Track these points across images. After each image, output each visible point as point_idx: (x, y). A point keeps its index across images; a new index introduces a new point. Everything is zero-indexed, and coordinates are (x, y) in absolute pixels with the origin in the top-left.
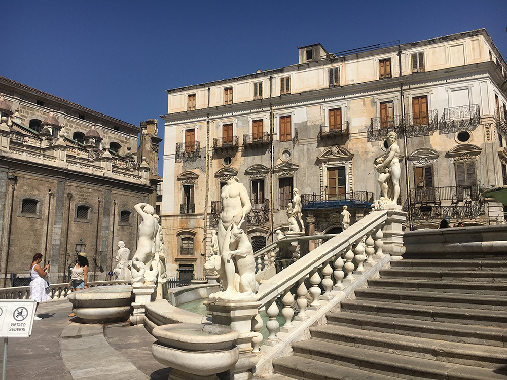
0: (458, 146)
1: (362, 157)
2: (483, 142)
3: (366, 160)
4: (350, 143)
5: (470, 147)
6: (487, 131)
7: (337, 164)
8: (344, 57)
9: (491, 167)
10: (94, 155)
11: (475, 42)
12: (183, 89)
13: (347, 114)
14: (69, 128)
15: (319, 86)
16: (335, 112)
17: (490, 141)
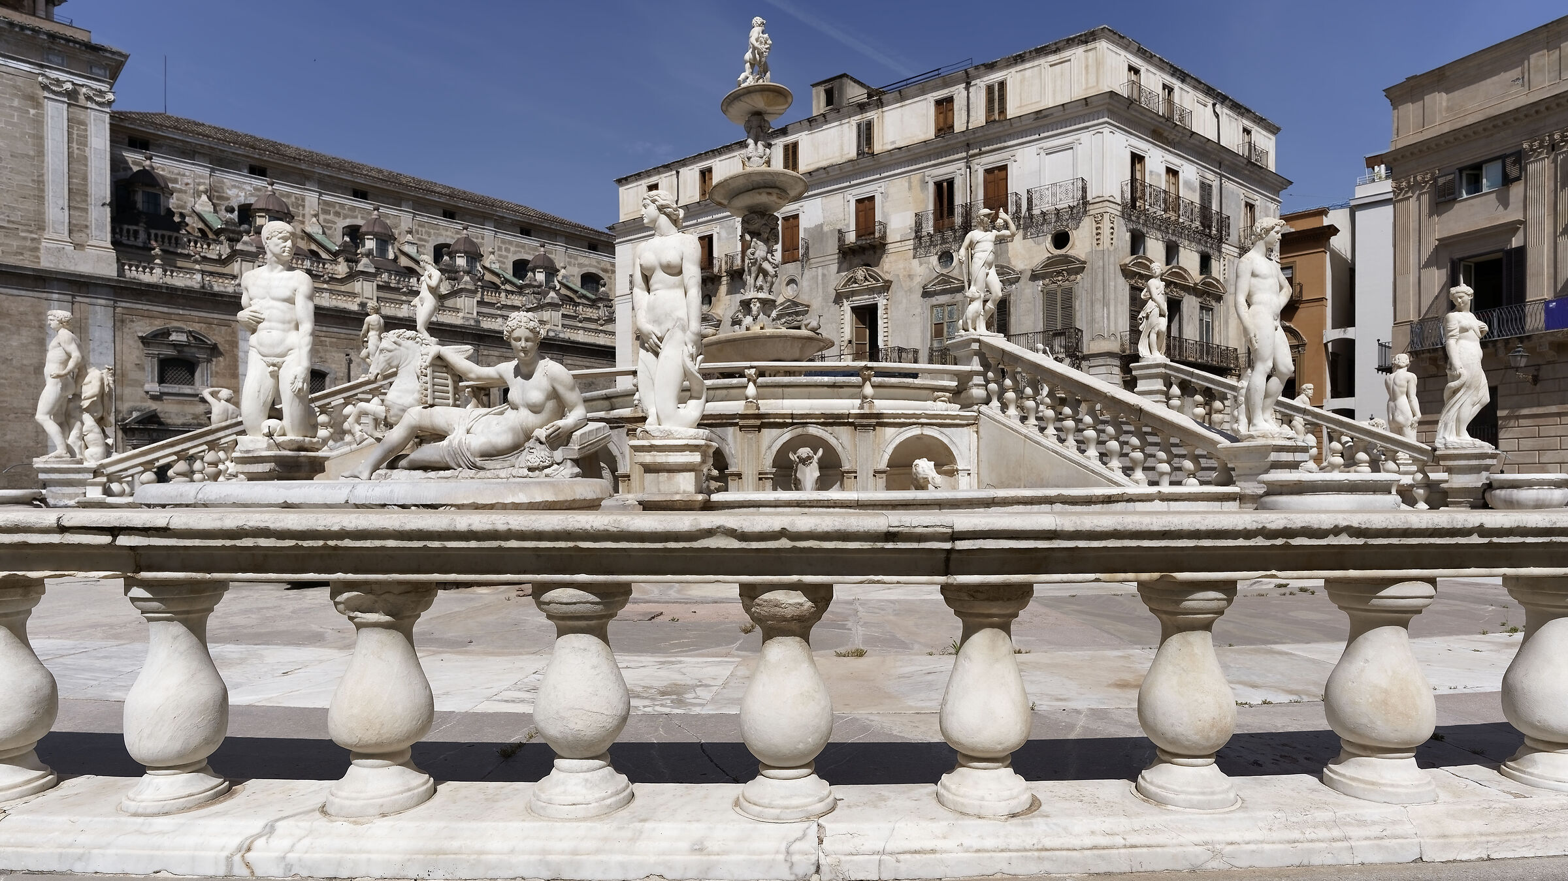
0: (1049, 258)
1: (904, 284)
2: (1088, 249)
3: (910, 290)
4: (887, 260)
5: (1066, 259)
6: (1097, 229)
7: (863, 300)
8: (880, 99)
9: (1099, 294)
10: (535, 301)
11: (1090, 53)
12: (638, 176)
13: (883, 207)
14: (504, 253)
15: (842, 157)
16: (866, 206)
17: (1100, 248)
